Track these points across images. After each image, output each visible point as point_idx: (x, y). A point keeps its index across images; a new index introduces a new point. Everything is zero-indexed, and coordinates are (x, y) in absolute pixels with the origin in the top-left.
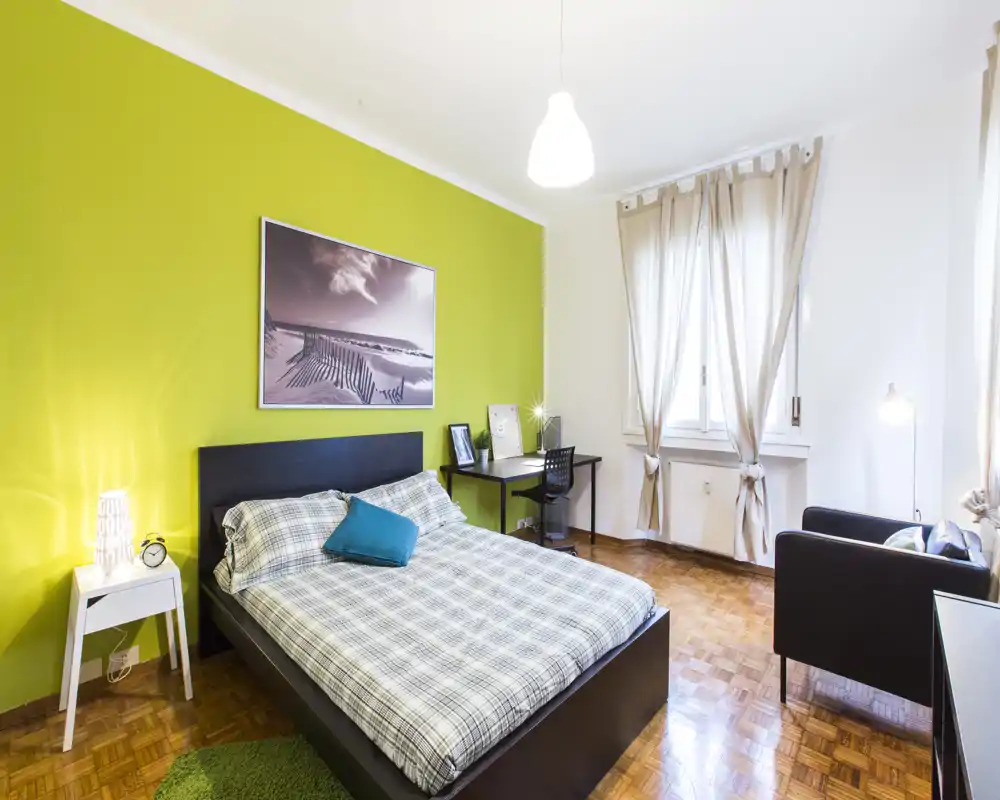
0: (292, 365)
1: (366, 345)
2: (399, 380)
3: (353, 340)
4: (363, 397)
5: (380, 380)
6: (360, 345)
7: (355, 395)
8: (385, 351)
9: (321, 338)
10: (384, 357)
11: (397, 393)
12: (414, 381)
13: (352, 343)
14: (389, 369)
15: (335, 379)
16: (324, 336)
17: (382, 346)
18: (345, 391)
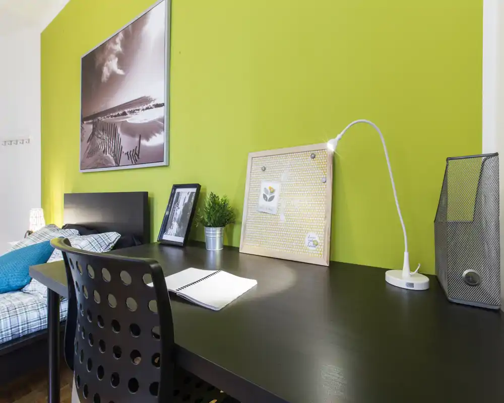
0: (89, 143)
1: (118, 115)
2: (137, 139)
3: (111, 114)
4: (116, 160)
5: (126, 143)
6: (115, 116)
7: (111, 158)
8: (129, 115)
9: (98, 120)
10: (128, 120)
11: (136, 153)
12: (147, 139)
13: (112, 116)
14: (131, 130)
15: (103, 149)
16: (100, 118)
17: (126, 111)
18: (108, 156)
